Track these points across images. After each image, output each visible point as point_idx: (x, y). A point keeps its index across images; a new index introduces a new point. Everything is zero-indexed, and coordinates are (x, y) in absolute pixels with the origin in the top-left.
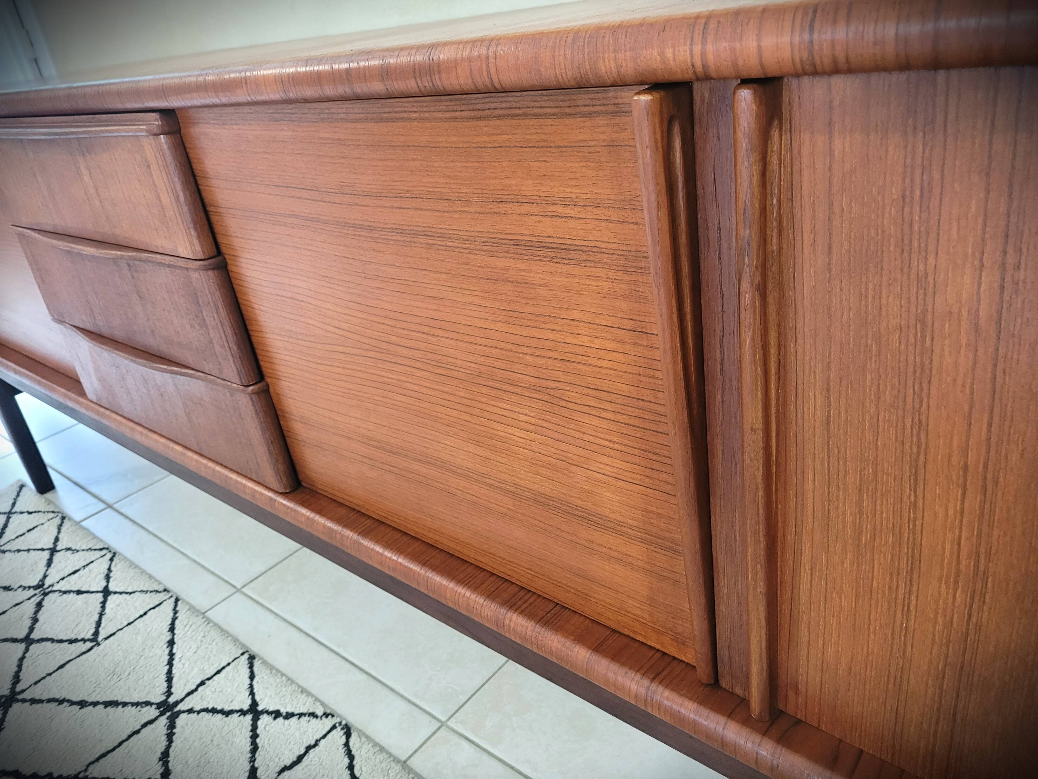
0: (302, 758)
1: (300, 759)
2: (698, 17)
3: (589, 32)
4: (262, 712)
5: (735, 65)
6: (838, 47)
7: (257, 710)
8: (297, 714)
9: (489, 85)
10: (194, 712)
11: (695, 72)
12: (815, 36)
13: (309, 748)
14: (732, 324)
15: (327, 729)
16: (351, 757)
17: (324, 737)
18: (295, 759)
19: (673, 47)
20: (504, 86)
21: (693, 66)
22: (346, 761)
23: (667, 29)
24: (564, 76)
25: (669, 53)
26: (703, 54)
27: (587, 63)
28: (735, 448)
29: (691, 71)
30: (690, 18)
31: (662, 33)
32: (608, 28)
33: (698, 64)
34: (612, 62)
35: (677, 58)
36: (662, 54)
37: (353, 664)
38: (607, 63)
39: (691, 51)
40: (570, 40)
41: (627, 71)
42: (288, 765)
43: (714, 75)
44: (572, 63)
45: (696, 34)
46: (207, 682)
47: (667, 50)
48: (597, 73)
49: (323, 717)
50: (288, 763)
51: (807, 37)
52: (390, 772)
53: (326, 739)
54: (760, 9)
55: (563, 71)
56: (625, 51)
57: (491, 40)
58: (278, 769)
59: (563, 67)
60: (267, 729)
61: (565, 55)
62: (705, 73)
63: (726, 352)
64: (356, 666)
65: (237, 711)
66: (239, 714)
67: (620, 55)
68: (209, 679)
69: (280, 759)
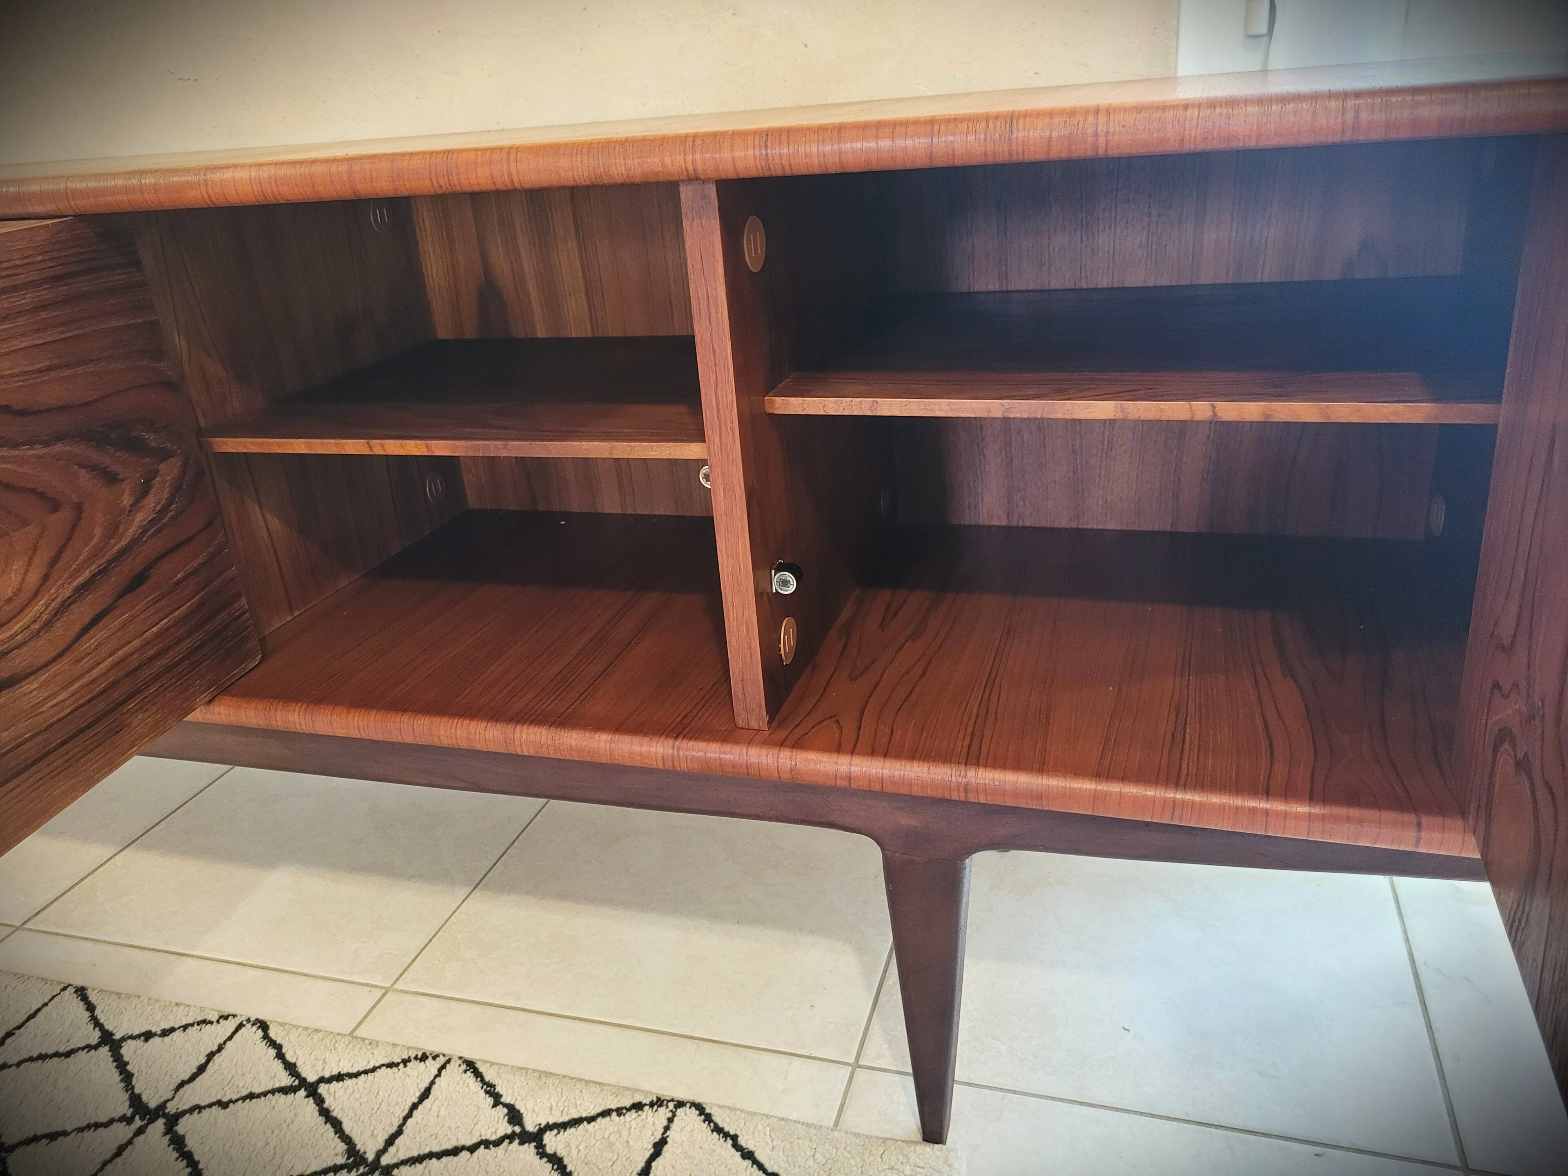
0: (206, 1067)
1: (202, 1069)
2: (687, 136)
3: (601, 144)
4: (124, 1039)
5: (717, 169)
6: (784, 159)
7: (114, 1041)
8: (179, 1028)
9: (509, 185)
10: (10, 1066)
11: (688, 174)
12: (769, 151)
13: (210, 1056)
14: (723, 374)
15: (233, 1029)
16: (278, 1047)
17: (230, 1038)
18: (195, 1070)
19: (671, 156)
20: (523, 185)
21: (686, 169)
22: (272, 1052)
23: (665, 145)
24: (581, 177)
25: (668, 160)
26: (694, 162)
27: (602, 167)
28: (734, 482)
29: (685, 174)
30: (681, 137)
31: (661, 147)
32: (616, 142)
33: (690, 168)
34: (622, 166)
35: (674, 164)
36: (662, 161)
37: (239, 964)
38: (618, 168)
39: (685, 160)
40: (585, 150)
41: (635, 173)
42: (186, 1079)
43: (702, 177)
44: (588, 167)
45: (687, 147)
46: (17, 1032)
47: (666, 159)
48: (610, 175)
49: (221, 1021)
50: (186, 1077)
51: (764, 152)
52: (336, 1045)
53: (233, 1040)
54: (730, 132)
55: (581, 173)
56: (633, 159)
57: (510, 148)
58: (173, 1086)
59: (580, 169)
60: (138, 1052)
61: (582, 161)
62: (695, 174)
63: (720, 399)
64: (245, 965)
65: (83, 1049)
66: (86, 1050)
67: (629, 162)
68: (19, 1027)
69: (171, 1076)
